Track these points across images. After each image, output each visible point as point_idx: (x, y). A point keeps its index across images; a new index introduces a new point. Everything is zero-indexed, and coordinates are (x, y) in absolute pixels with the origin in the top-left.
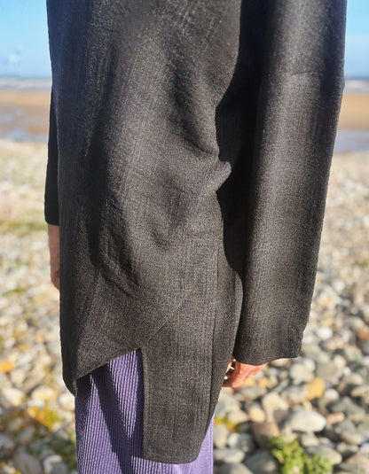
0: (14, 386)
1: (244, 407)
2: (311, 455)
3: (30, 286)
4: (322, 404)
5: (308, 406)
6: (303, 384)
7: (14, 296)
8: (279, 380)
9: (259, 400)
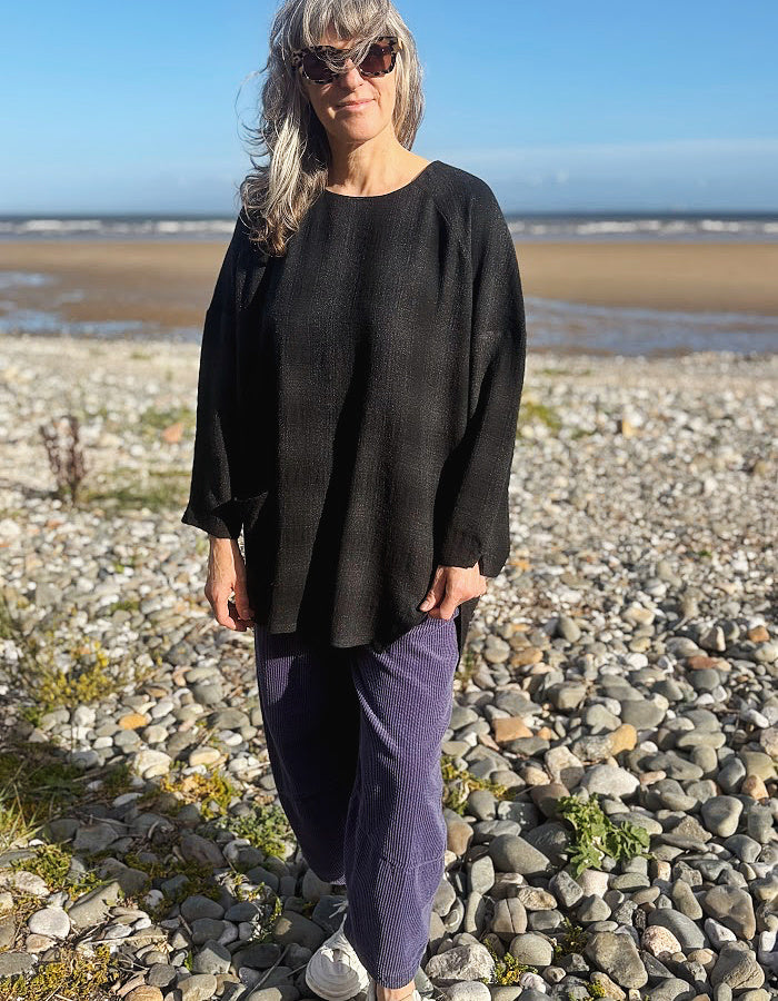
0: (153, 747)
1: (517, 767)
2: (619, 824)
3: (146, 599)
4: (634, 759)
5: (613, 762)
6: (605, 732)
7: (122, 615)
8: (569, 730)
9: (540, 758)
